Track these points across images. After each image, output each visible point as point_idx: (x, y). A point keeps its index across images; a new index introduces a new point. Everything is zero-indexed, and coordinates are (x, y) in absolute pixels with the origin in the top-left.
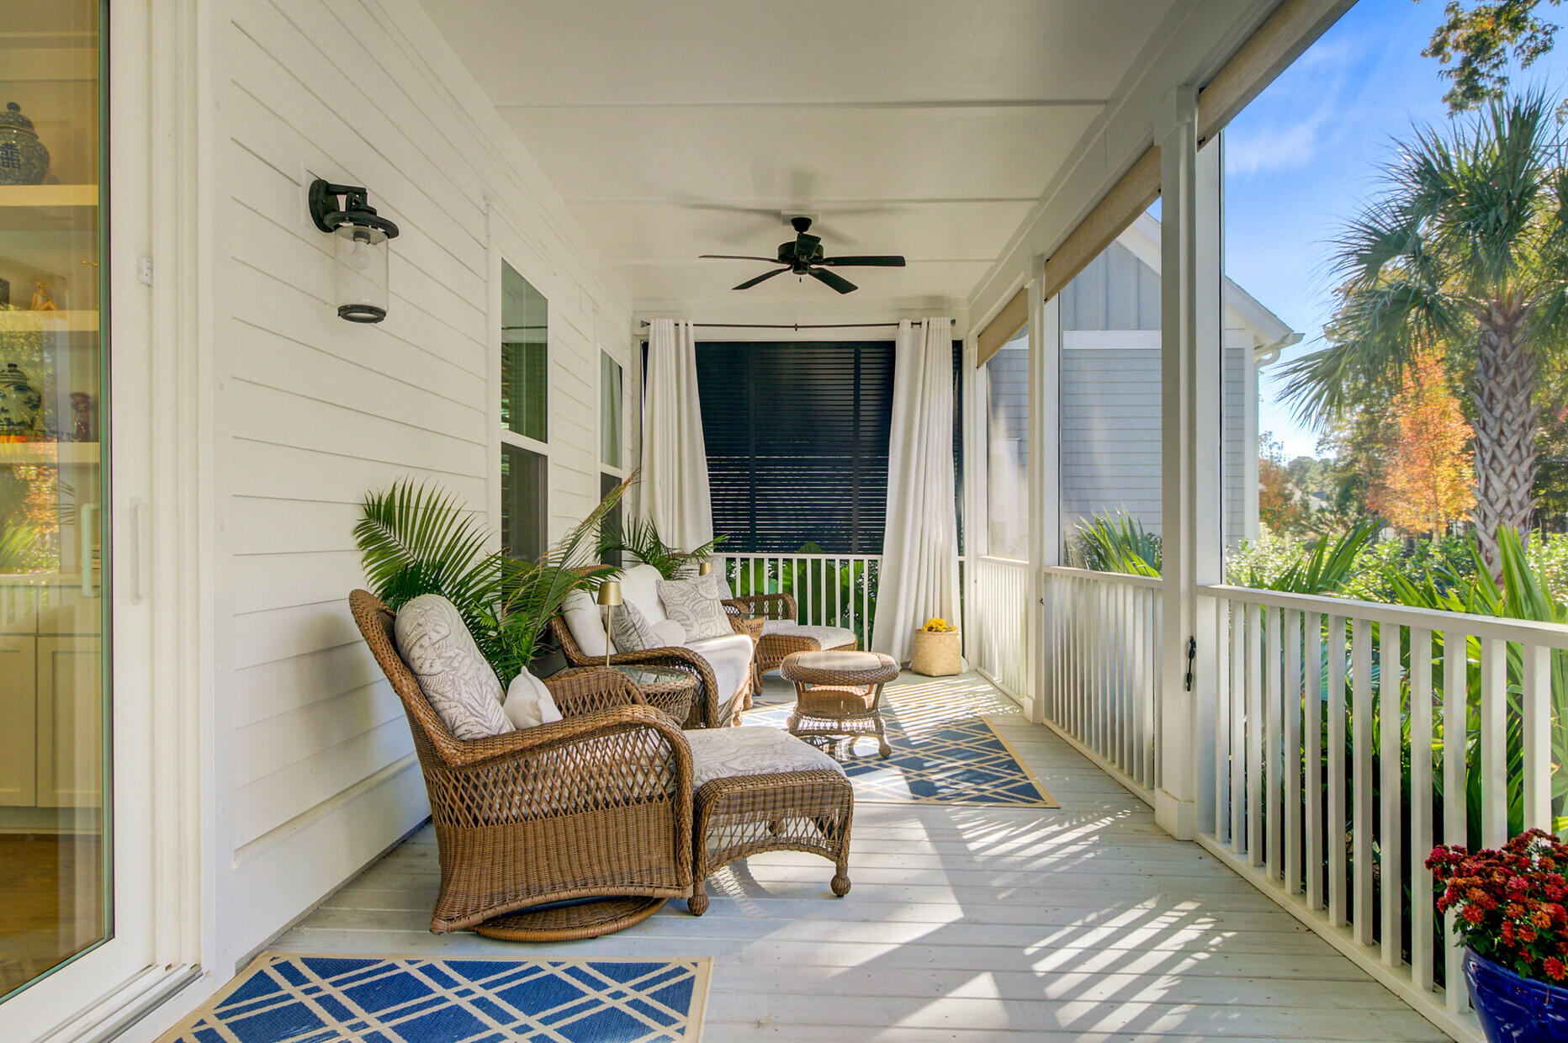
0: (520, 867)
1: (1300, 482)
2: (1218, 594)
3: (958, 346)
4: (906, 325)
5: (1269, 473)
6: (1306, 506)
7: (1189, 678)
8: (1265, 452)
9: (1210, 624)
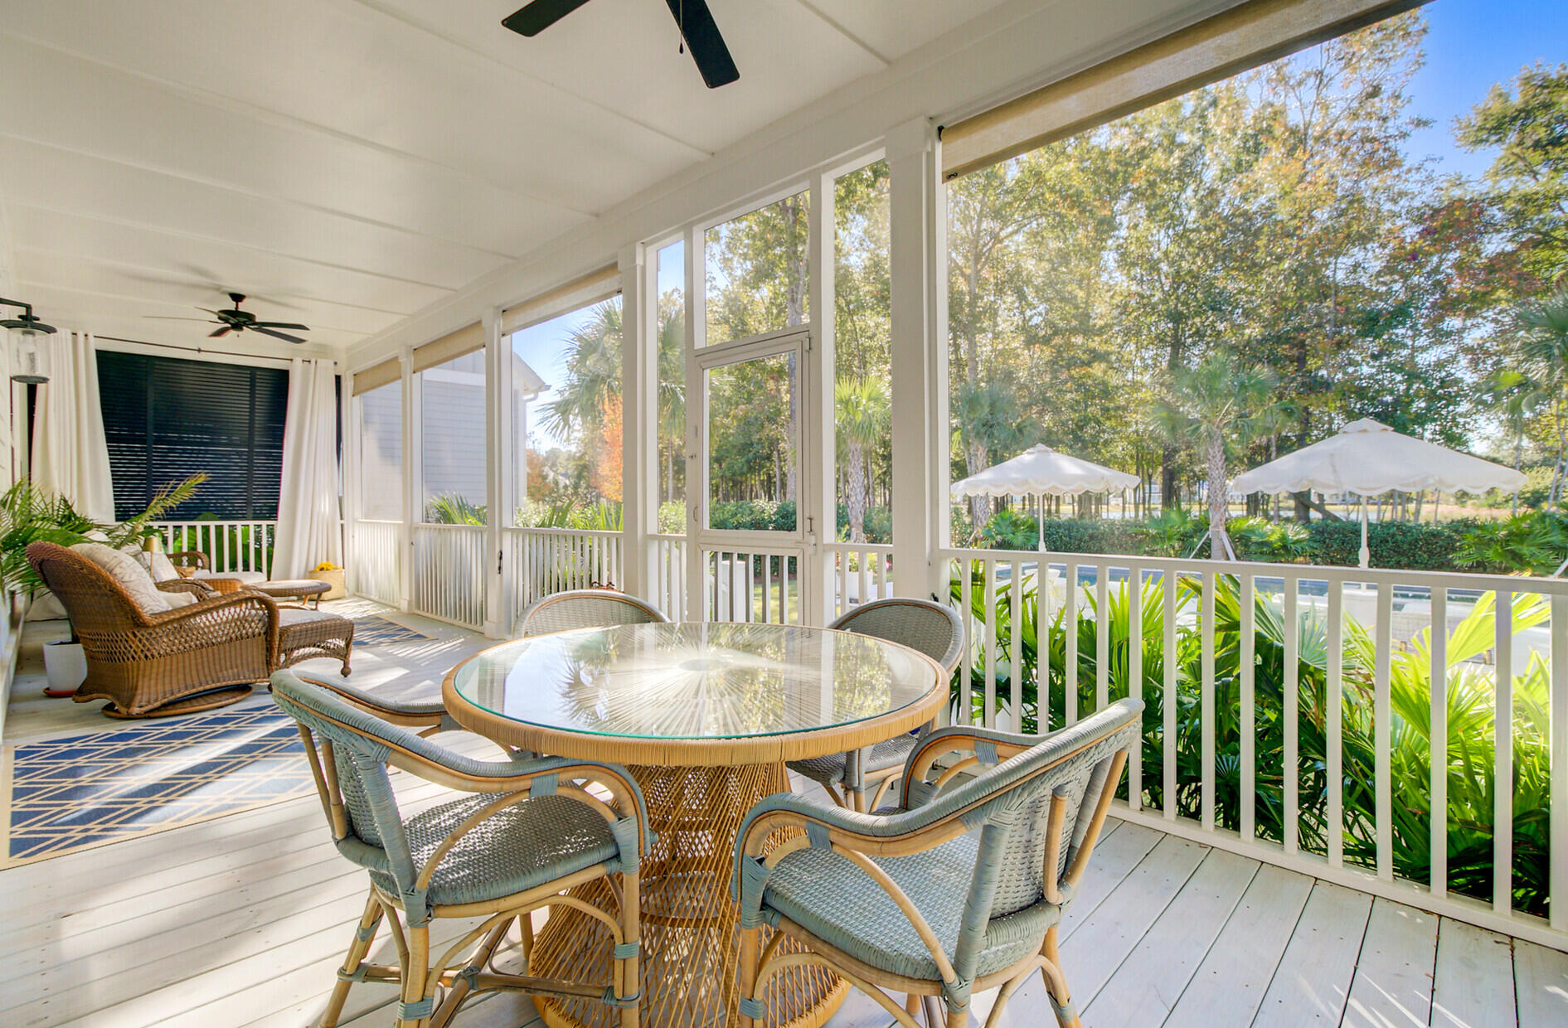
0: (181, 676)
1: (553, 465)
2: (512, 530)
3: (338, 378)
4: (298, 361)
5: (534, 461)
6: (556, 483)
7: (500, 568)
8: (529, 445)
9: (507, 544)
